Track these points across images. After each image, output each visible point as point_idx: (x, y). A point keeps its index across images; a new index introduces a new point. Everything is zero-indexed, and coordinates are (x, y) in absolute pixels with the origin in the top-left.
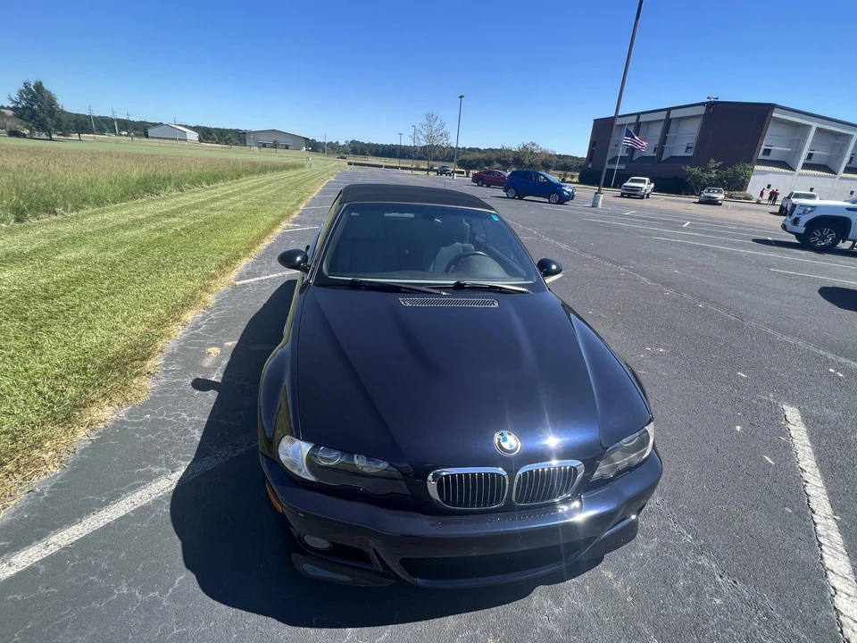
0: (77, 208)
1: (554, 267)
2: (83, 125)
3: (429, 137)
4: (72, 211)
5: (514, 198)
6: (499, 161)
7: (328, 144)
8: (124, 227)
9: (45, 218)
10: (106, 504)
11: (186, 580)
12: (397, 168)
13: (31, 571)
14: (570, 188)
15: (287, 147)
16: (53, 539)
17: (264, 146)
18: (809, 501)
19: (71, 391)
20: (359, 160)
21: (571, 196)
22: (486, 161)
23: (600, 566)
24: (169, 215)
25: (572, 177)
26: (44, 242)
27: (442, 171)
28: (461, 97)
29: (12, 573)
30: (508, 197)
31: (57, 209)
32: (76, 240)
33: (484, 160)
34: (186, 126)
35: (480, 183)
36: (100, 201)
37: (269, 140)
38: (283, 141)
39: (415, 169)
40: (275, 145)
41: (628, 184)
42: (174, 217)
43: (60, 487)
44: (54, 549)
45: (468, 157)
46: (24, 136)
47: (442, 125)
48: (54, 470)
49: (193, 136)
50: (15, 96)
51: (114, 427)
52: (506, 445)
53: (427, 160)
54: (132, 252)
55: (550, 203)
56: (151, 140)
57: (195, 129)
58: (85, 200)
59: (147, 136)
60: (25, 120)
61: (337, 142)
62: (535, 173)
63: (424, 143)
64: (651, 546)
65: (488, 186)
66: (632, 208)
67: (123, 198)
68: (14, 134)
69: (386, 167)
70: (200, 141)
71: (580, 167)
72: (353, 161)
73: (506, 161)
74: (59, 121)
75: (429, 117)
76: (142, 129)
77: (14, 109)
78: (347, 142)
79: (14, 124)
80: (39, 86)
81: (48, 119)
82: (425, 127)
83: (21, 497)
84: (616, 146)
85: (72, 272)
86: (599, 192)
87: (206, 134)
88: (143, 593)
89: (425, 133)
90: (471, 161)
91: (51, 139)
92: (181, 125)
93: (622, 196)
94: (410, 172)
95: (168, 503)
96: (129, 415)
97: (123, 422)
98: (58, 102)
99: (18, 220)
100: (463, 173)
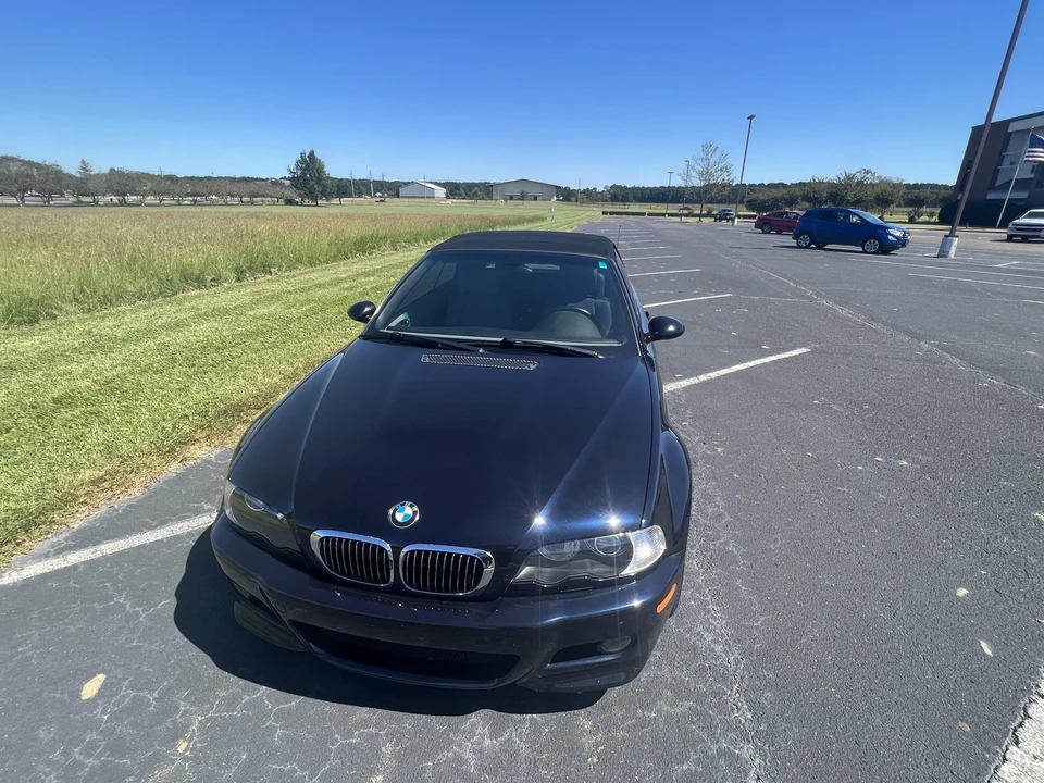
0: (291, 268)
1: (671, 328)
2: (344, 189)
3: (705, 173)
4: (286, 271)
5: (808, 247)
6: (806, 198)
7: (584, 191)
8: (320, 286)
9: (263, 278)
10: (154, 528)
11: (169, 603)
12: (663, 215)
13: (75, 567)
14: (900, 230)
15: (535, 198)
16: (102, 547)
17: (511, 198)
18: (1021, 725)
19: (187, 429)
20: (618, 207)
21: (902, 242)
22: (786, 200)
23: (582, 712)
24: (367, 275)
25: (932, 215)
26: (247, 299)
27: (723, 216)
28: (751, 118)
29: (63, 566)
30: (799, 247)
31: (272, 270)
32: (274, 298)
33: (783, 198)
34: (436, 183)
35: (766, 229)
36: (313, 262)
37: (516, 192)
38: (532, 191)
39: (686, 216)
40: (523, 197)
41: (1023, 220)
42: (373, 276)
43: (133, 507)
44: (99, 554)
45: (761, 196)
46: (297, 204)
47: (724, 156)
48: (137, 492)
49: (440, 192)
50: (293, 167)
51: (200, 465)
52: (399, 517)
53: (701, 203)
54: (311, 309)
55: (864, 252)
56: (401, 199)
57: (443, 185)
58: (299, 260)
59: (398, 196)
60: (299, 189)
61: (595, 189)
62: (841, 211)
63: (697, 182)
64: (677, 710)
65: (779, 233)
66: (1014, 256)
67: (335, 258)
68: (289, 202)
69: (649, 215)
70: (447, 197)
71: (943, 200)
72: (609, 210)
73: (817, 199)
74: (325, 186)
75: (708, 148)
76: (393, 189)
77: (292, 179)
78: (606, 187)
79: (289, 193)
80: (312, 155)
81: (316, 186)
82: (700, 161)
83: (104, 509)
84: (1013, 163)
85: (252, 327)
86: (952, 234)
87: (454, 190)
88: (132, 607)
89: (698, 168)
90: (764, 202)
91: (317, 205)
92: (431, 182)
93: (1010, 239)
94: (678, 219)
95: (197, 537)
96: (217, 458)
97: (210, 462)
98: (325, 169)
99: (238, 280)
100: (754, 217)
